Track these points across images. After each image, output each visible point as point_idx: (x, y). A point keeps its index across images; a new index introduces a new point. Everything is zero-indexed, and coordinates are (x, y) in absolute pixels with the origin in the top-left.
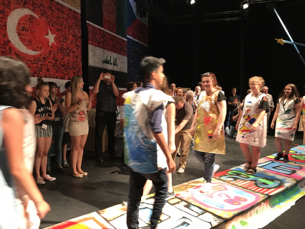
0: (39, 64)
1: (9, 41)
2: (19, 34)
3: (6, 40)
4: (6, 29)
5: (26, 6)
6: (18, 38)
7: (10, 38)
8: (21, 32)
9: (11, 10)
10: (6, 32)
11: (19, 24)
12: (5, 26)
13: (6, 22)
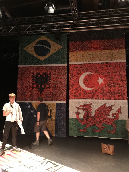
0: (93, 94)
1: (80, 86)
2: (84, 83)
3: (79, 86)
4: (79, 82)
5: (87, 71)
6: (83, 84)
7: (80, 85)
8: (85, 82)
9: (81, 74)
10: (79, 83)
11: (84, 79)
12: (78, 81)
13: (79, 80)
